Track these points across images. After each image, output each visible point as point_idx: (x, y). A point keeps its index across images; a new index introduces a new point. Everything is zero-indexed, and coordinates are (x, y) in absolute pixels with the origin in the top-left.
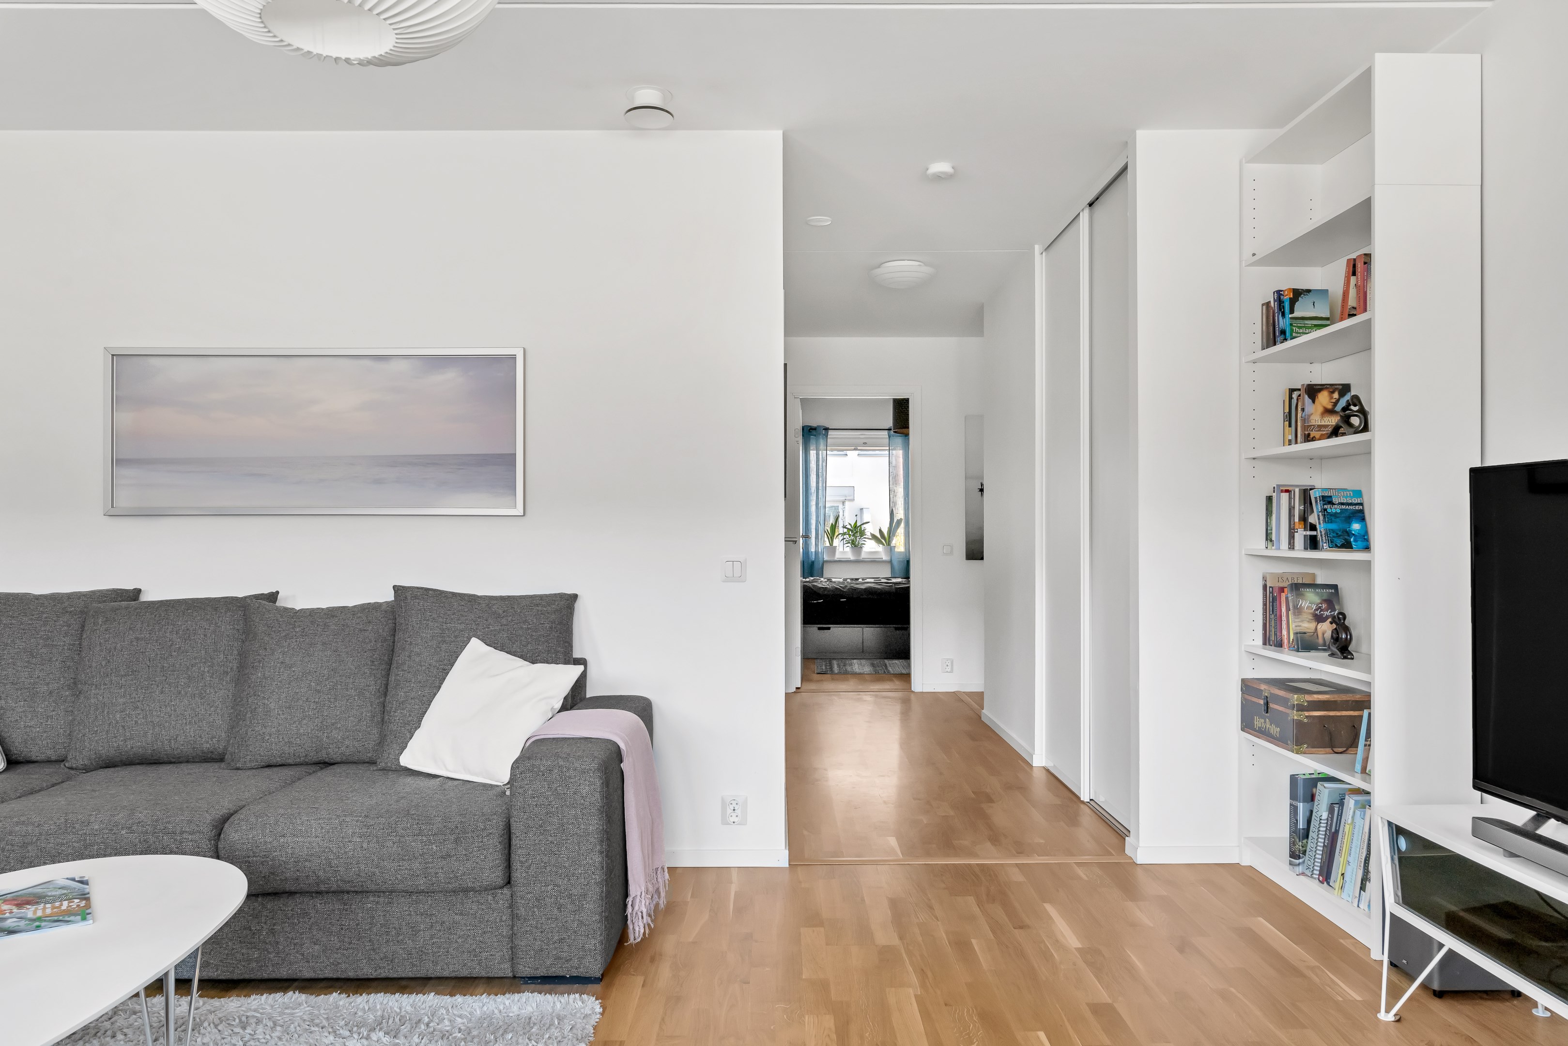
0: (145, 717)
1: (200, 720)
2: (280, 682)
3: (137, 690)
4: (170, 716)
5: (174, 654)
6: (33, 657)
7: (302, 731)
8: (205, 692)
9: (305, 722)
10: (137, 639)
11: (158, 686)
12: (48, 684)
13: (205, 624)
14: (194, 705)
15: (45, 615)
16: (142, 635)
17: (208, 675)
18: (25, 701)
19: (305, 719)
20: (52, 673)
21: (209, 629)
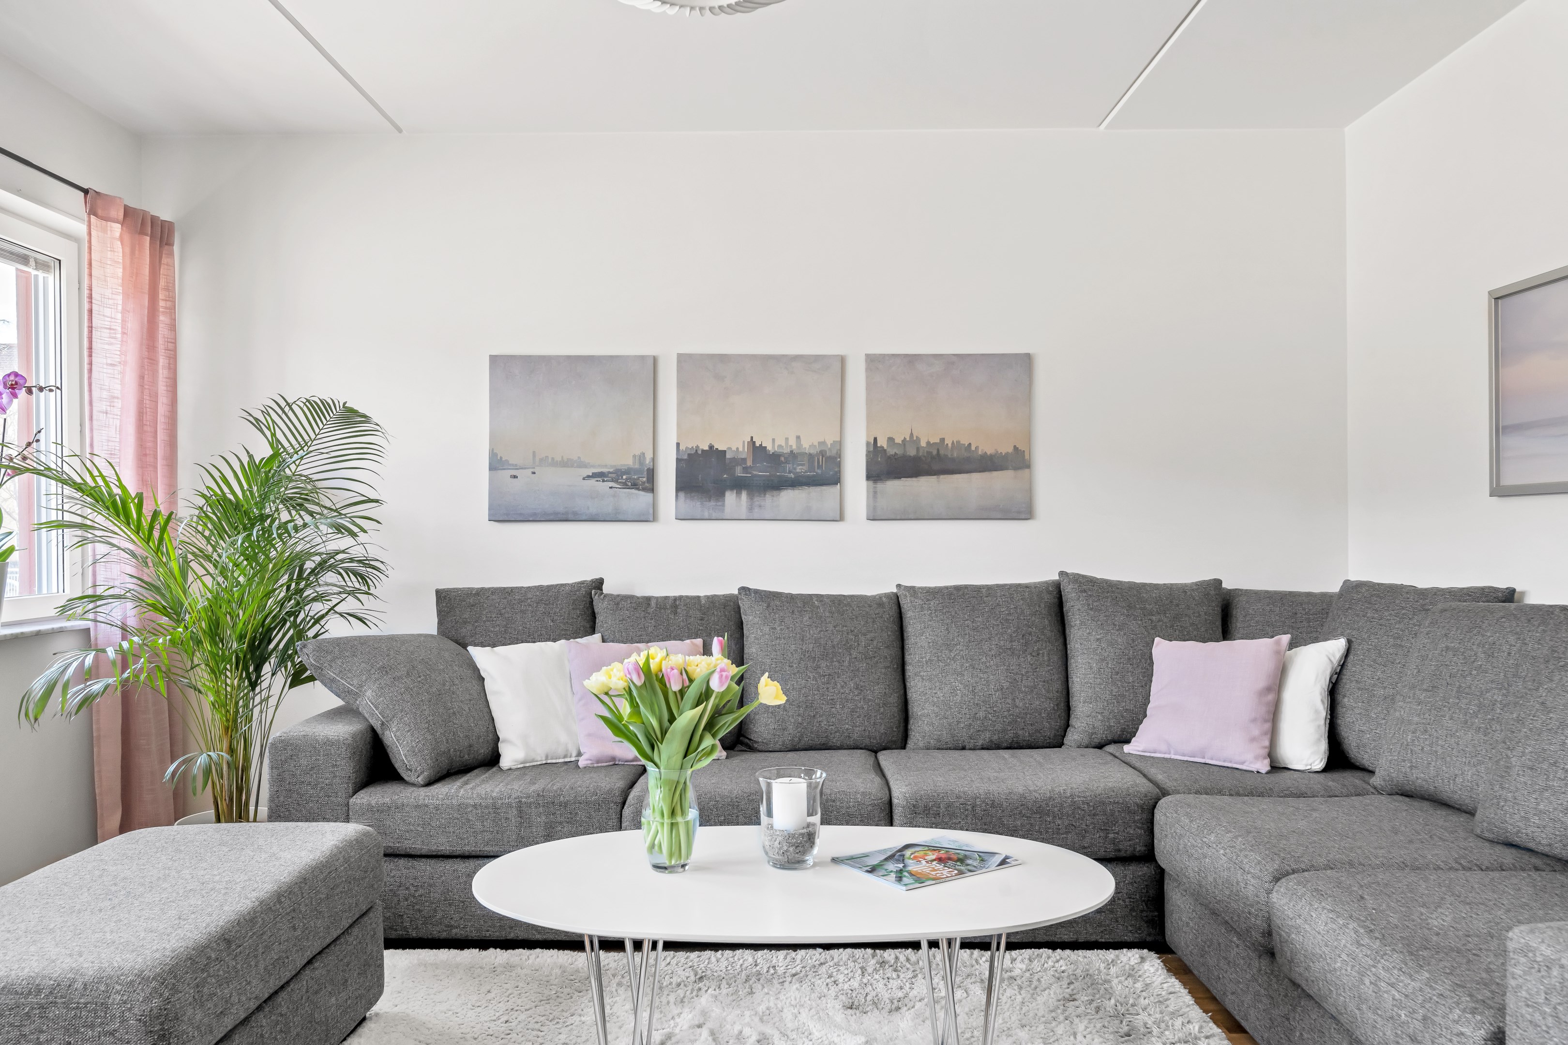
0: (1431, 745)
1: (1480, 763)
2: (1531, 730)
3: (1430, 710)
4: (1453, 749)
5: (1474, 672)
6: (1381, 656)
7: (1541, 807)
8: (1491, 727)
9: (1547, 794)
10: (1447, 648)
11: (1449, 710)
12: (1385, 688)
13: (1512, 639)
14: (1476, 742)
15: (1403, 612)
16: (1452, 645)
17: (1499, 706)
18: (1363, 702)
19: (1547, 790)
20: (1391, 677)
21: (1515, 646)
